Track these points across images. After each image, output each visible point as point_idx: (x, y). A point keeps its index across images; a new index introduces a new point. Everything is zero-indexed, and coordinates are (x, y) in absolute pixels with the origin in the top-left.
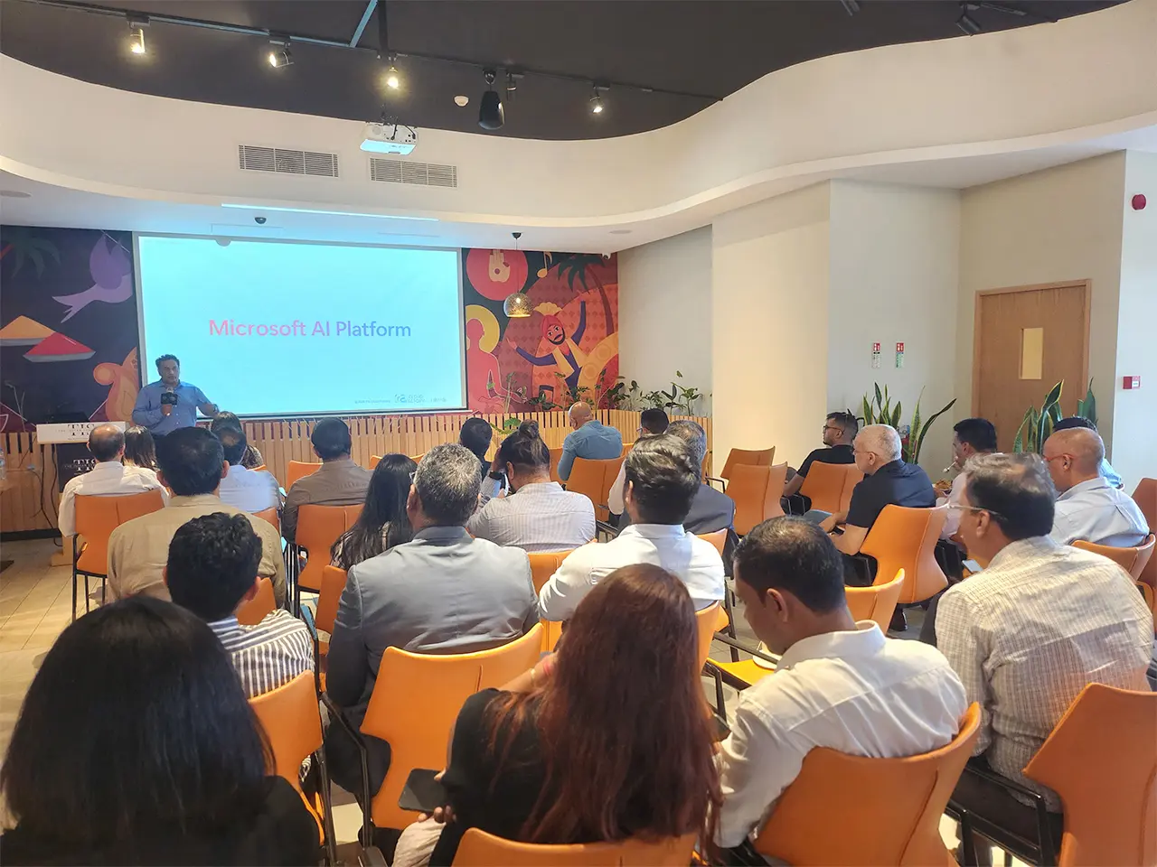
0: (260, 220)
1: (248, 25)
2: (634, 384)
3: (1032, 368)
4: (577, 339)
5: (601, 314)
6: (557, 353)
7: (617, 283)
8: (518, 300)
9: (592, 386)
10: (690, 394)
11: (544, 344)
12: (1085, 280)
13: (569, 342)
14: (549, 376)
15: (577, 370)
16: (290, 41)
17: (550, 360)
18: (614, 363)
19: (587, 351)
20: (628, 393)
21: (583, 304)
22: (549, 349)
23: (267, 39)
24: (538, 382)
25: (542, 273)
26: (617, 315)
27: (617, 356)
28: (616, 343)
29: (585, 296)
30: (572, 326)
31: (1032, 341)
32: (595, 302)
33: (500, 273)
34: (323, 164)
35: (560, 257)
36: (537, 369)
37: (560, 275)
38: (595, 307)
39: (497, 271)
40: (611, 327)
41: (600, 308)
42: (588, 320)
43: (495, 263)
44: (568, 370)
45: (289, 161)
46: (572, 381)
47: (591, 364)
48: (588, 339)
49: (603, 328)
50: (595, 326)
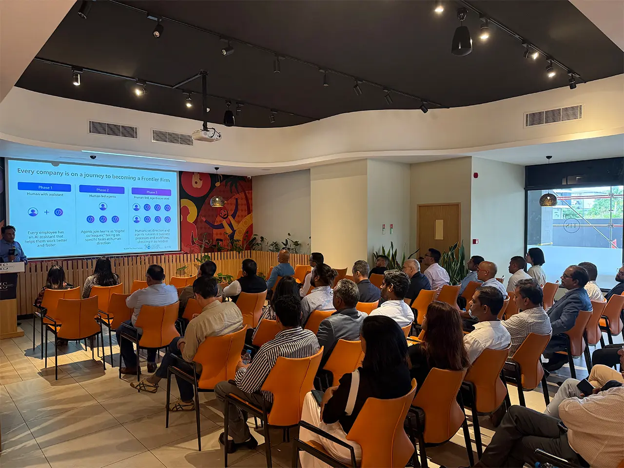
0: (93, 157)
1: (130, 76)
2: (262, 238)
3: (439, 235)
4: (234, 216)
5: (245, 205)
6: (225, 223)
7: (252, 190)
8: (217, 199)
9: (241, 238)
10: (296, 244)
11: (219, 219)
12: (459, 203)
13: (230, 218)
14: (221, 234)
15: (234, 231)
16: (146, 84)
17: (221, 226)
18: (251, 227)
19: (239, 222)
20: (260, 242)
21: (237, 199)
22: (220, 221)
23: (137, 82)
24: (216, 237)
25: (218, 184)
26: (252, 205)
27: (252, 224)
28: (251, 218)
29: (237, 196)
30: (231, 210)
31: (439, 225)
32: (242, 199)
33: (198, 184)
34: (130, 132)
35: (226, 177)
36: (215, 231)
37: (226, 186)
38: (242, 201)
39: (196, 183)
40: (249, 211)
41: (244, 202)
42: (239, 207)
43: (195, 179)
44: (229, 231)
45: (112, 130)
46: (232, 236)
47: (240, 228)
48: (238, 216)
49: (245, 211)
50: (242, 210)
